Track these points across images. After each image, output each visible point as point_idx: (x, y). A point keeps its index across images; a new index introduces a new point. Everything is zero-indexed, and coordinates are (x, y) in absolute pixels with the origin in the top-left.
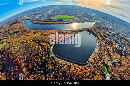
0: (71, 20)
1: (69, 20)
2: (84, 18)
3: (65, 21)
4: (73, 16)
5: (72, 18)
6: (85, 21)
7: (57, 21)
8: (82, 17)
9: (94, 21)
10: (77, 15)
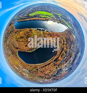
0: (48, 17)
1: (45, 16)
2: (61, 18)
3: (41, 18)
4: (50, 13)
5: (49, 15)
6: (61, 22)
7: (34, 17)
8: (59, 16)
9: (68, 25)
10: (55, 13)
